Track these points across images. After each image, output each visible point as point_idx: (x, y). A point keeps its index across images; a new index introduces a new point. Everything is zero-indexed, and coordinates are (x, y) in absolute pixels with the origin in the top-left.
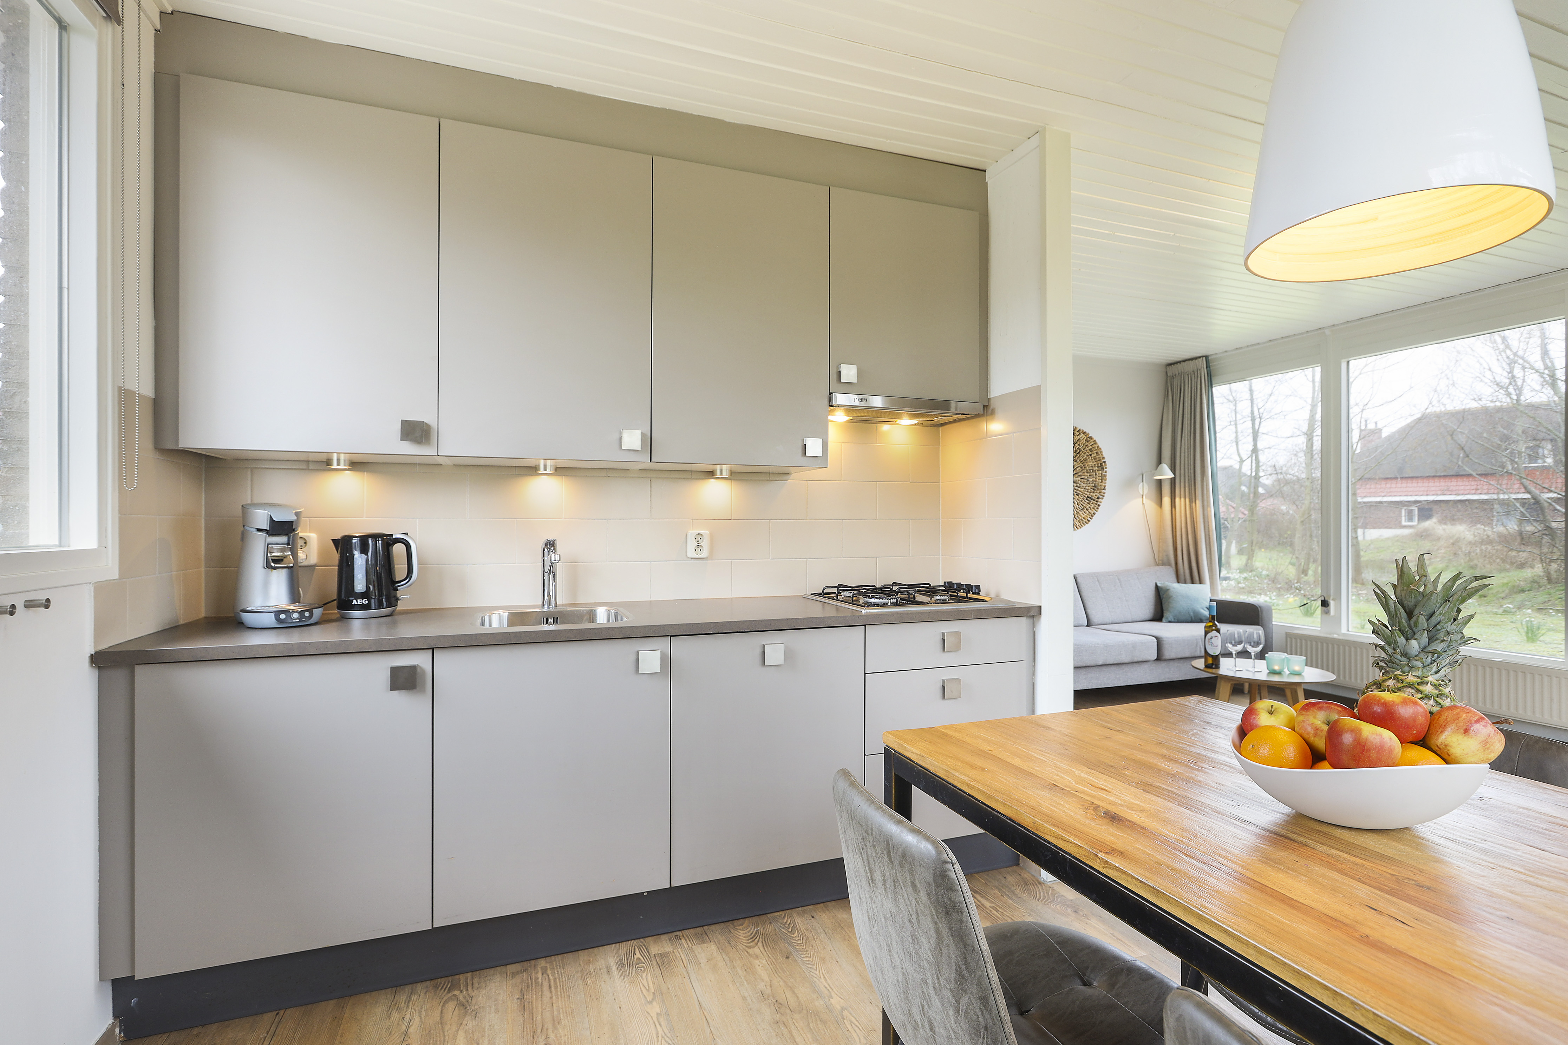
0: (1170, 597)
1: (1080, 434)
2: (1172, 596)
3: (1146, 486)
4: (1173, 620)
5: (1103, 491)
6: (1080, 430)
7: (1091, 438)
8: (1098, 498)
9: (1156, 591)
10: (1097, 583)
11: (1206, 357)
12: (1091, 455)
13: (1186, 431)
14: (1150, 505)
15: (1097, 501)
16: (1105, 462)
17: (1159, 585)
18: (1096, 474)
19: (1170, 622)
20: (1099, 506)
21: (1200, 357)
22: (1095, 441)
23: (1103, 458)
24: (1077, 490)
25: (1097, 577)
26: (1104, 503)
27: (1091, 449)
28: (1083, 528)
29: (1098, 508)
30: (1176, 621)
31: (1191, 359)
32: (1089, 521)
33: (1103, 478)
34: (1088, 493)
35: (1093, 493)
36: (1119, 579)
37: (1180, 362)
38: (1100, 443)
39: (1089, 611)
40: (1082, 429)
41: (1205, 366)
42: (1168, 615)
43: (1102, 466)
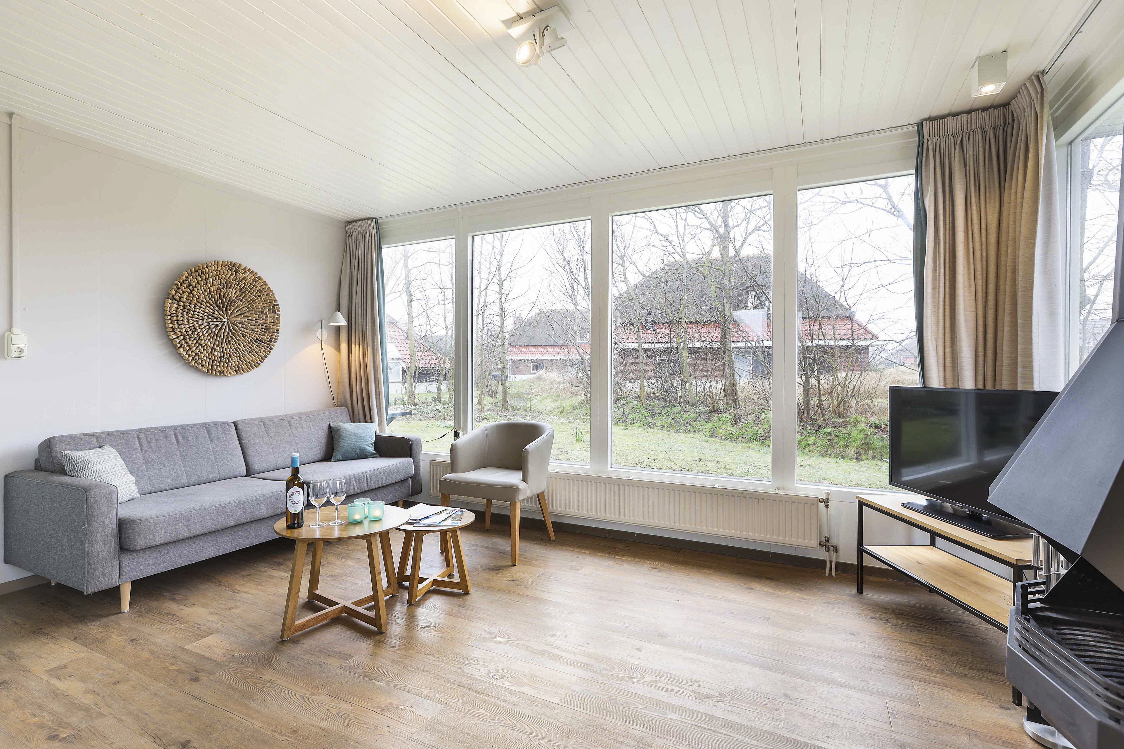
0: (340, 437)
1: (245, 272)
2: (341, 436)
3: (324, 331)
4: (341, 459)
5: (276, 334)
6: (245, 268)
7: (260, 278)
8: (270, 341)
9: (328, 432)
10: (263, 429)
11: (376, 219)
12: (260, 296)
13: (360, 284)
14: (329, 350)
15: (269, 345)
16: (277, 305)
17: (332, 425)
18: (267, 317)
19: (339, 461)
20: (271, 349)
21: (370, 218)
22: (265, 281)
23: (276, 301)
24: (243, 331)
25: (264, 423)
26: (277, 347)
27: (260, 290)
28: (251, 372)
29: (270, 352)
30: (344, 459)
31: (364, 220)
32: (259, 364)
33: (276, 321)
34: (257, 336)
35: (264, 335)
36: (289, 423)
37: (356, 221)
38: (271, 285)
39: (249, 460)
40: (248, 267)
41: (375, 228)
42: (337, 454)
43: (274, 309)
